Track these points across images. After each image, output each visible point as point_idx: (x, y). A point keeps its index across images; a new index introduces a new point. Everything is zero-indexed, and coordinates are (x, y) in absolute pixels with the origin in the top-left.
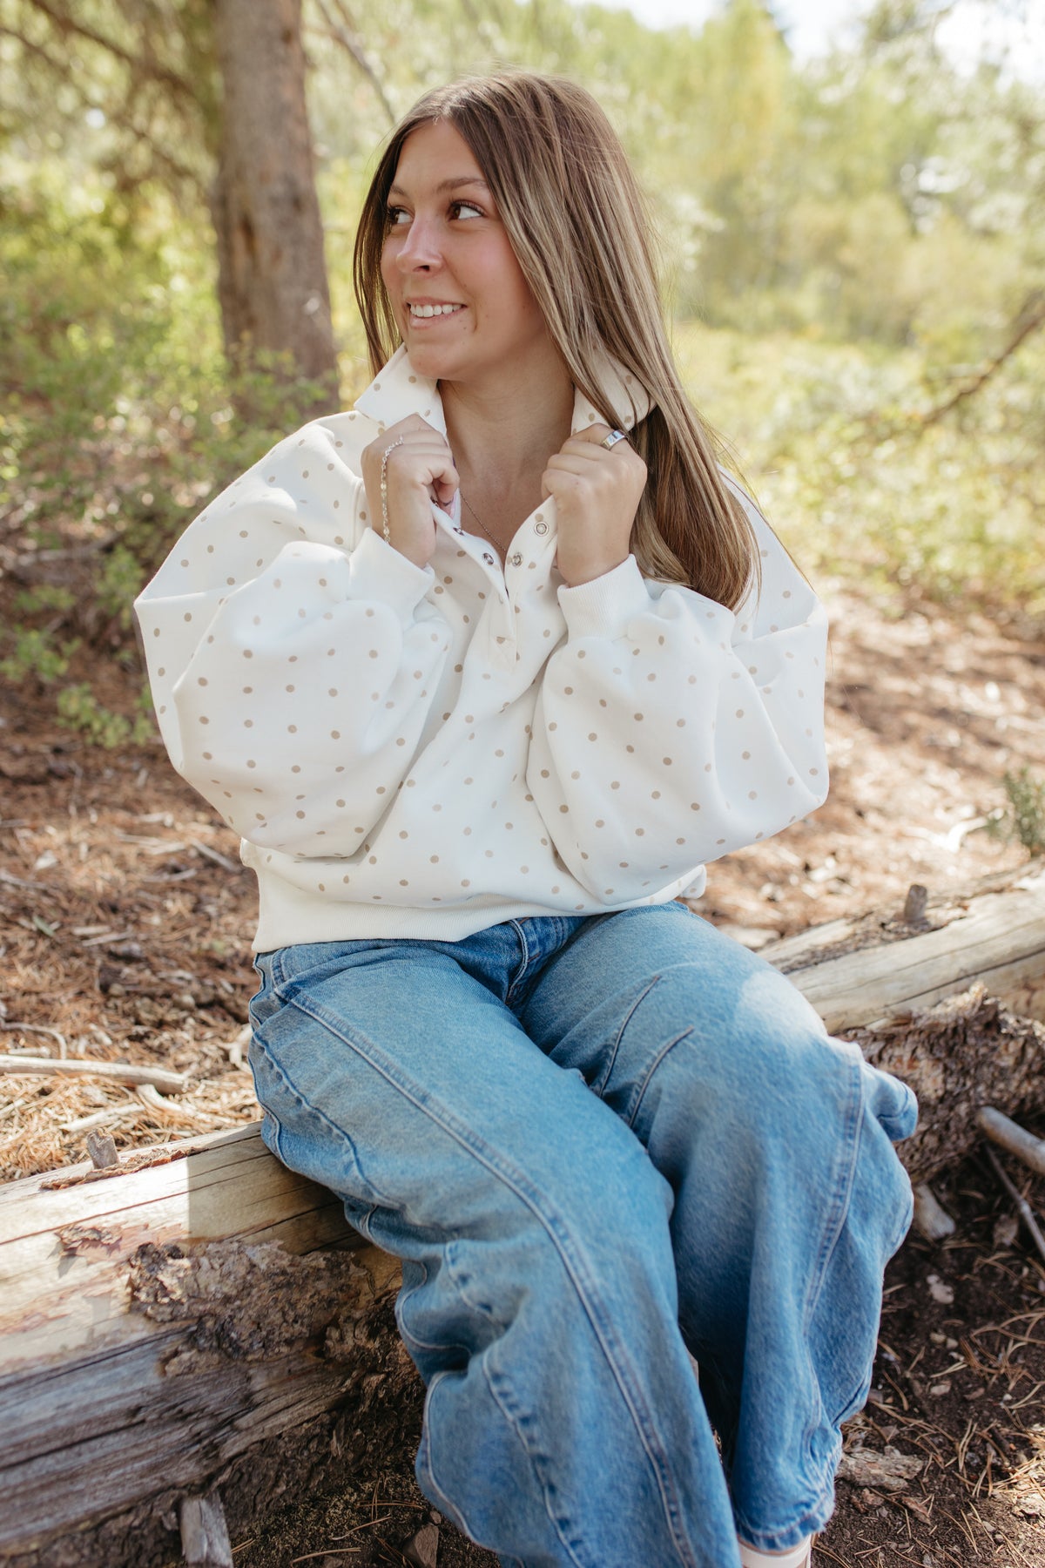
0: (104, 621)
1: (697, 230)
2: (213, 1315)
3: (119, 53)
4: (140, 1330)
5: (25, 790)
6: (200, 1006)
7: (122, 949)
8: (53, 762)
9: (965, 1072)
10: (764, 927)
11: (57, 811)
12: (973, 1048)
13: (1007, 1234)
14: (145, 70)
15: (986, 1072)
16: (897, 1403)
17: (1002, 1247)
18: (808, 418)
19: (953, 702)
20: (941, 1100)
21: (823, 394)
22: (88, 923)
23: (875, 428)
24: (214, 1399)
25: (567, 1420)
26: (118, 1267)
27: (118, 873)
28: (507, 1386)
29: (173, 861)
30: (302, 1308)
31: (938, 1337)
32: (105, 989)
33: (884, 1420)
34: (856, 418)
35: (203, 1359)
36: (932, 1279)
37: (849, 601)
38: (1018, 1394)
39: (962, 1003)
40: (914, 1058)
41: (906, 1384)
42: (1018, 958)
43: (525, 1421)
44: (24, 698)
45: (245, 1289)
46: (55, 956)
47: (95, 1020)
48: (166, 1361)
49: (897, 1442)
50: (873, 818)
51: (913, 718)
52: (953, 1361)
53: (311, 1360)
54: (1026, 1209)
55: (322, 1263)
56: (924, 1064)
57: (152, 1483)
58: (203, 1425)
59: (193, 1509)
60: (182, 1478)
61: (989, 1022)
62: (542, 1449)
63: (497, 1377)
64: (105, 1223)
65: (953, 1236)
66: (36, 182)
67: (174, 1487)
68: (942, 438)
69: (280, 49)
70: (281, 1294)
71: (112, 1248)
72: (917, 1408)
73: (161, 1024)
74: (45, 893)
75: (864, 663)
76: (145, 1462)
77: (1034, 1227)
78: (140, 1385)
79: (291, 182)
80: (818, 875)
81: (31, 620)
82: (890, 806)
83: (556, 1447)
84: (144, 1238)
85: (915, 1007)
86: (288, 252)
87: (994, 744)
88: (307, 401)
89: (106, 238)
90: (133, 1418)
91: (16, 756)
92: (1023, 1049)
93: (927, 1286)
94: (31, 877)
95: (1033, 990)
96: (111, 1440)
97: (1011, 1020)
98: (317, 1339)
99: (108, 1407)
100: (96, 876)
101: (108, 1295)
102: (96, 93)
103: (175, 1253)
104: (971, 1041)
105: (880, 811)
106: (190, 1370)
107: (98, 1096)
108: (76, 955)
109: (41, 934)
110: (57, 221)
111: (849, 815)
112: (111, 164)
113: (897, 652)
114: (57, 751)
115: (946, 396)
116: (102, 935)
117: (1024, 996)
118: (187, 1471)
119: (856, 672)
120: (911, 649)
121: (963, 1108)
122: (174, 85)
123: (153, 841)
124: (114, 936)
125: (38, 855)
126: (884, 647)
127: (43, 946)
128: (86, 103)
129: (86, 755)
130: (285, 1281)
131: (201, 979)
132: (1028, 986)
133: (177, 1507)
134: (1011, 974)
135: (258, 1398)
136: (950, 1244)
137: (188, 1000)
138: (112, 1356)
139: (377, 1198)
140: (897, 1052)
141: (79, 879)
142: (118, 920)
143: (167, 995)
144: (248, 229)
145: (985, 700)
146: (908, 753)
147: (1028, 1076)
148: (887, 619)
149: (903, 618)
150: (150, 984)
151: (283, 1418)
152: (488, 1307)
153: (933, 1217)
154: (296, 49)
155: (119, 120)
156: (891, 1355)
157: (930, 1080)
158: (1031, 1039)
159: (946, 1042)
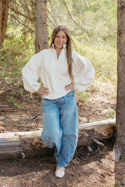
0: (19, 96)
2: (24, 140)
4: (19, 140)
5: (10, 113)
8: (13, 110)
9: (90, 135)
11: (14, 115)
12: (91, 133)
15: (93, 135)
17: (96, 152)
20: (88, 137)
22: (16, 124)
24: (24, 146)
26: (18, 136)
27: (19, 120)
29: (25, 120)
30: (30, 141)
31: (86, 157)
32: (18, 129)
35: (23, 143)
36: (88, 153)
38: (92, 160)
39: (90, 128)
42: (97, 125)
44: (10, 104)
45: (26, 139)
48: (21, 142)
53: (31, 145)
54: (98, 149)
56: (86, 133)
57: (20, 151)
59: (22, 153)
61: (93, 130)
64: (18, 134)
72: (82, 160)
76: (19, 149)
78: (19, 144)
79: (44, 41)
81: (11, 95)
84: (20, 135)
90: (19, 146)
91: (10, 110)
94: (11, 120)
96: (17, 147)
99: (17, 145)
101: (18, 138)
103: (22, 136)
108: (15, 126)
114: (14, 109)
117: (98, 129)
118: (22, 151)
121: (91, 138)
123: (23, 118)
124: (19, 125)
125: (12, 118)
127: (12, 125)
129: (17, 110)
133: (21, 152)
134: (96, 127)
135: (27, 146)
136: (91, 151)
137: (25, 130)
138: (18, 141)
140: (83, 132)
143: (23, 129)
144: (39, 46)
147: (98, 136)
151: (29, 148)
153: (90, 149)
154: (45, 24)
155: (24, 25)
156: (82, 157)
157: (87, 135)
158: (97, 132)
159: (88, 131)
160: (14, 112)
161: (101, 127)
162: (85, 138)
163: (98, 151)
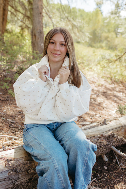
1: (88, 37)
2: (15, 168)
3: (22, 14)
4: (6, 169)
5: (3, 102)
6: (21, 129)
7: (12, 122)
9: (109, 142)
10: (90, 122)
11: (7, 105)
12: (110, 139)
13: (114, 161)
14: (25, 16)
15: (112, 142)
16: (99, 181)
17: (114, 163)
18: (101, 59)
19: (116, 95)
20: (106, 145)
21: (103, 57)
22: (9, 118)
23: (109, 61)
24: (15, 178)
25: (54, 183)
26: (4, 162)
27: (13, 112)
28: (47, 178)
29: (20, 111)
30: (26, 167)
31: (105, 173)
32: (10, 126)
33: (97, 183)
34: (107, 60)
35: (13, 173)
36: (105, 166)
37: (105, 82)
38: (114, 181)
39: (109, 133)
40: (103, 140)
41: (100, 179)
42: (117, 128)
43: (49, 182)
44: (5, 91)
45: (19, 165)
46: (4, 122)
47: (8, 130)
48: (9, 173)
49: (98, 186)
50: (105, 109)
51: (111, 97)
52: (106, 176)
53: (27, 173)
54: (117, 158)
55: (28, 162)
56: (104, 140)
57: (7, 187)
58: (13, 181)
60: (10, 187)
61: (113, 136)
62: (51, 186)
63: (46, 177)
64: (3, 156)
65: (108, 161)
66: (11, 28)
67: (9, 188)
68: (117, 62)
69: (40, 15)
70: (23, 165)
71: (4, 159)
72: (101, 182)
73: (16, 131)
74: (4, 115)
75: (106, 89)
76: (6, 185)
77: (117, 160)
78: (6, 176)
79: (40, 30)
80: (97, 116)
81: (6, 81)
82: (107, 107)
83: (52, 186)
84: (7, 158)
85: (103, 134)
86: (40, 38)
87: (121, 100)
88: (40, 57)
89: (20, 35)
90: (5, 180)
91: (3, 98)
92: (117, 139)
93: (104, 167)
94: (3, 113)
95: (118, 132)
96: (2, 182)
97: (115, 136)
98: (27, 171)
99: (2, 178)
100: (10, 113)
101: (3, 165)
102: (19, 18)
103: (11, 160)
104: (110, 138)
105: (106, 108)
106: (12, 174)
107: (7, 140)
108: (7, 122)
109: (3, 119)
110: (14, 33)
111: (102, 108)
112: (21, 26)
113: (110, 88)
114: (8, 97)
115: (118, 58)
116: (10, 120)
117: (117, 133)
119: (105, 90)
120: (112, 88)
121: (109, 146)
122: (28, 17)
123: (18, 109)
124: (12, 120)
125: (4, 110)
126: (109, 88)
127: (3, 121)
128: (18, 19)
129: (11, 98)
130: (24, 164)
131: (21, 126)
132: (118, 131)
134: (115, 130)
135: (20, 178)
136: (107, 162)
137: (19, 128)
138: (3, 172)
139: (34, 155)
140: (101, 139)
141: (8, 113)
142: (12, 118)
143: (17, 128)
144: (35, 35)
145: (120, 95)
146: (110, 101)
147: (117, 142)
148: (110, 84)
149: (111, 84)
150: (15, 126)
151: (23, 180)
152: (45, 169)
153: (106, 159)
154: (41, 15)
155: (22, 21)
156: (99, 175)
157: (105, 142)
158: (118, 138)
159: (107, 138)
160: (8, 100)
161: (120, 130)
162: (103, 146)
163: (116, 161)
